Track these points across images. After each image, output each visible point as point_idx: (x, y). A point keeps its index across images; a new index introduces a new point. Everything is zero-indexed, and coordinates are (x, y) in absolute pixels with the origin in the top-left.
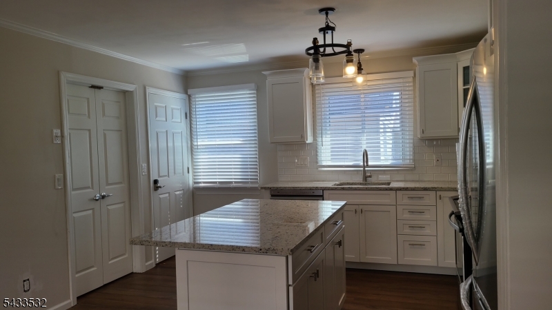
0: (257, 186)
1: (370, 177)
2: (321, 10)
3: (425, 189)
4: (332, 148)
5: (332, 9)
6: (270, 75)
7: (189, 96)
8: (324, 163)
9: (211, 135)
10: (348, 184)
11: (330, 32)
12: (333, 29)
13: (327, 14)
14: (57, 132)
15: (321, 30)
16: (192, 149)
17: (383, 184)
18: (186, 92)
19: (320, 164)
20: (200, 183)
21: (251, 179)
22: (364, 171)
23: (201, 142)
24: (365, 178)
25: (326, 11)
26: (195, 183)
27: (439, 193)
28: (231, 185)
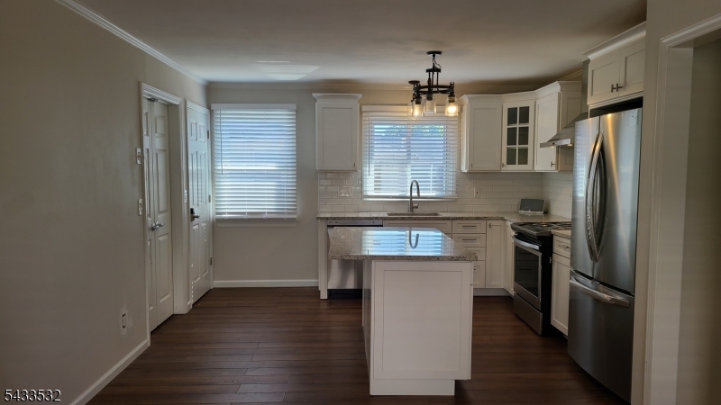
0: (295, 216)
1: (417, 207)
2: (429, 53)
3: (478, 219)
4: (376, 178)
5: (439, 53)
6: (320, 97)
7: (211, 112)
8: (370, 193)
9: (239, 158)
10: (396, 214)
11: (436, 73)
12: (439, 70)
13: (434, 56)
14: (139, 150)
15: (428, 71)
16: (213, 174)
17: (429, 215)
18: (209, 107)
19: (365, 194)
20: (225, 213)
21: (288, 209)
22: (412, 202)
23: (226, 166)
24: (412, 208)
25: (434, 53)
26: (217, 213)
27: (489, 222)
28: (264, 216)
